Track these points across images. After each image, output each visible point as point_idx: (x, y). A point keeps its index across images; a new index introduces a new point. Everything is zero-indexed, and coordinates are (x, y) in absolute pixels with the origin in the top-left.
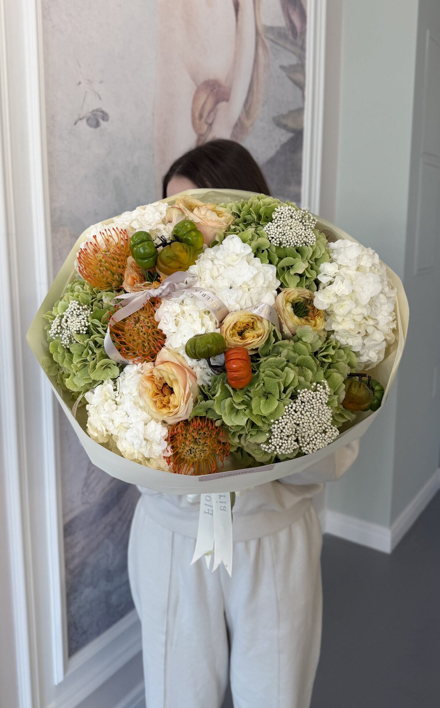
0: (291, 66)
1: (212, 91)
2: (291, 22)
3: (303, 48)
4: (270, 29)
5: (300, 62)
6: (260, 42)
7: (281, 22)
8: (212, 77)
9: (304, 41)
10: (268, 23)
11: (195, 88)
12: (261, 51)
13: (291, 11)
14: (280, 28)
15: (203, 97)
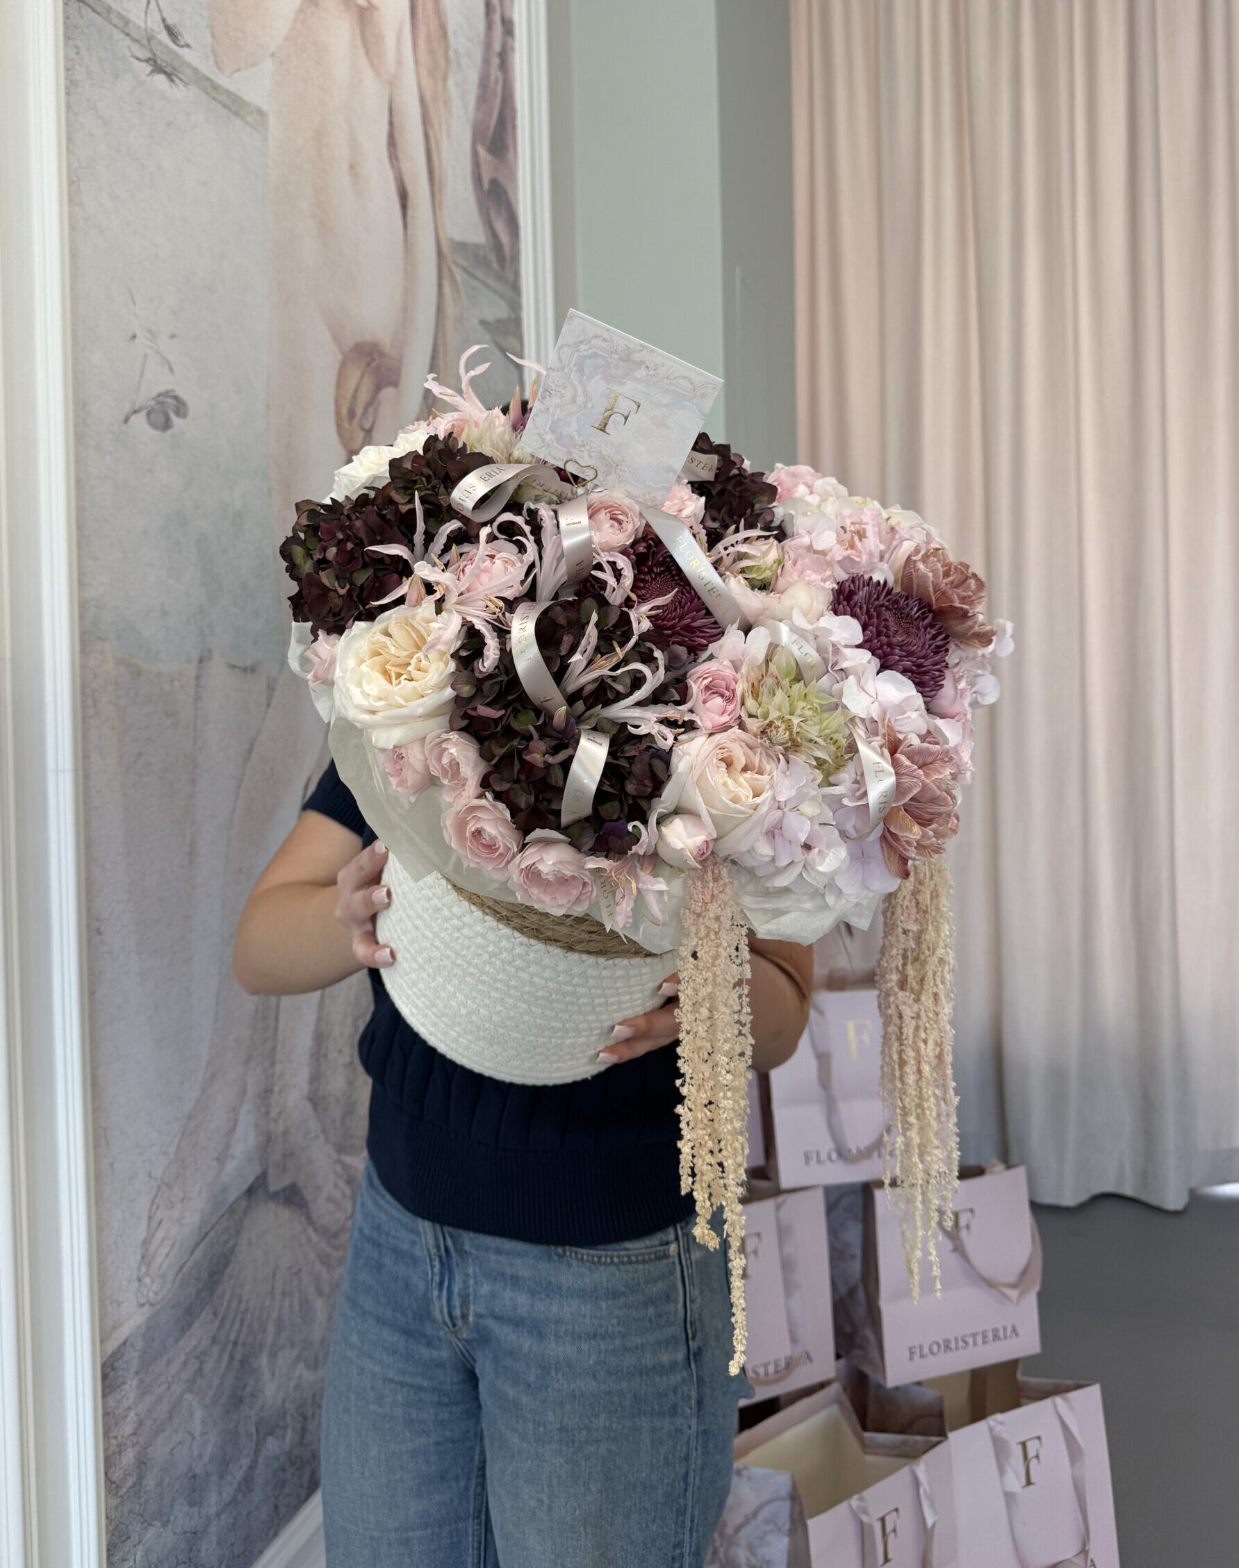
0: (499, 321)
1: (369, 364)
2: (494, 235)
3: (516, 288)
4: (461, 247)
5: (513, 315)
6: (446, 273)
7: (477, 236)
8: (368, 338)
9: (517, 274)
10: (458, 237)
11: (339, 357)
12: (447, 290)
13: (493, 215)
14: (477, 246)
15: (354, 376)
